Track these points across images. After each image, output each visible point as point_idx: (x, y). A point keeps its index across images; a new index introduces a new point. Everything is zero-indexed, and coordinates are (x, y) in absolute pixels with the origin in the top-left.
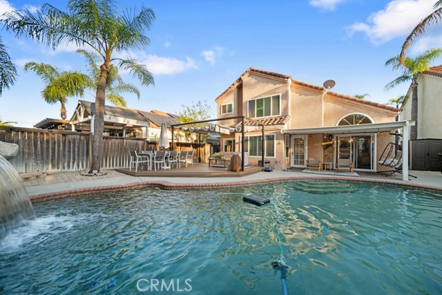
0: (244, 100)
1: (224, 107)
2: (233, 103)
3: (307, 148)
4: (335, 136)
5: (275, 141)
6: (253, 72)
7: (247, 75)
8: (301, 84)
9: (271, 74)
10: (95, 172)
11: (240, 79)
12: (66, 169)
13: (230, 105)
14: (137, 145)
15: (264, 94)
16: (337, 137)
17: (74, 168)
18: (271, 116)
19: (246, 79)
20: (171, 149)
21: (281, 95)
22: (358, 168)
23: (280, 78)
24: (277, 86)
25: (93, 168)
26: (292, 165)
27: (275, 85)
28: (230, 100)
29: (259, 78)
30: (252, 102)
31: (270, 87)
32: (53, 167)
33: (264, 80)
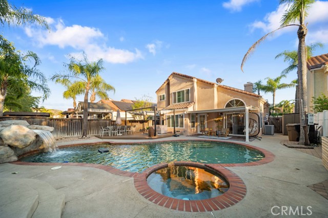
0: (171, 92)
1: (161, 96)
2: (165, 94)
3: (206, 122)
4: (224, 114)
5: (184, 119)
6: (175, 75)
7: (171, 77)
8: (202, 81)
10: (84, 137)
11: (168, 79)
12: (73, 136)
13: (164, 96)
15: (182, 88)
16: (225, 114)
17: (76, 135)
18: (185, 102)
19: (172, 81)
21: (190, 89)
22: (238, 134)
23: (189, 79)
24: (188, 83)
25: (83, 135)
26: (199, 132)
27: (186, 83)
29: (178, 79)
30: (175, 93)
32: (67, 135)
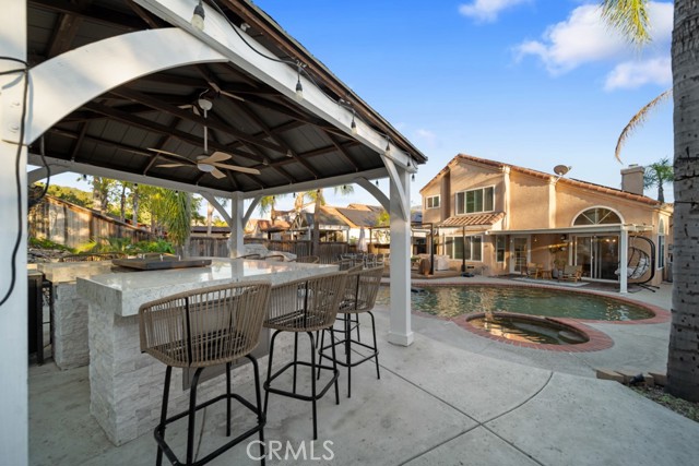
0: (452, 193)
1: (430, 200)
2: (439, 196)
3: (529, 251)
4: (570, 237)
5: (482, 244)
6: (461, 159)
7: (455, 163)
9: (482, 162)
11: (447, 168)
13: (437, 199)
14: (340, 248)
15: (475, 186)
16: (574, 238)
18: (484, 212)
19: (456, 169)
20: (369, 251)
21: (494, 186)
22: (602, 278)
23: (494, 167)
24: (490, 176)
26: (512, 271)
27: (487, 174)
28: (437, 193)
29: (469, 167)
30: (461, 195)
31: (482, 177)
33: (475, 168)
